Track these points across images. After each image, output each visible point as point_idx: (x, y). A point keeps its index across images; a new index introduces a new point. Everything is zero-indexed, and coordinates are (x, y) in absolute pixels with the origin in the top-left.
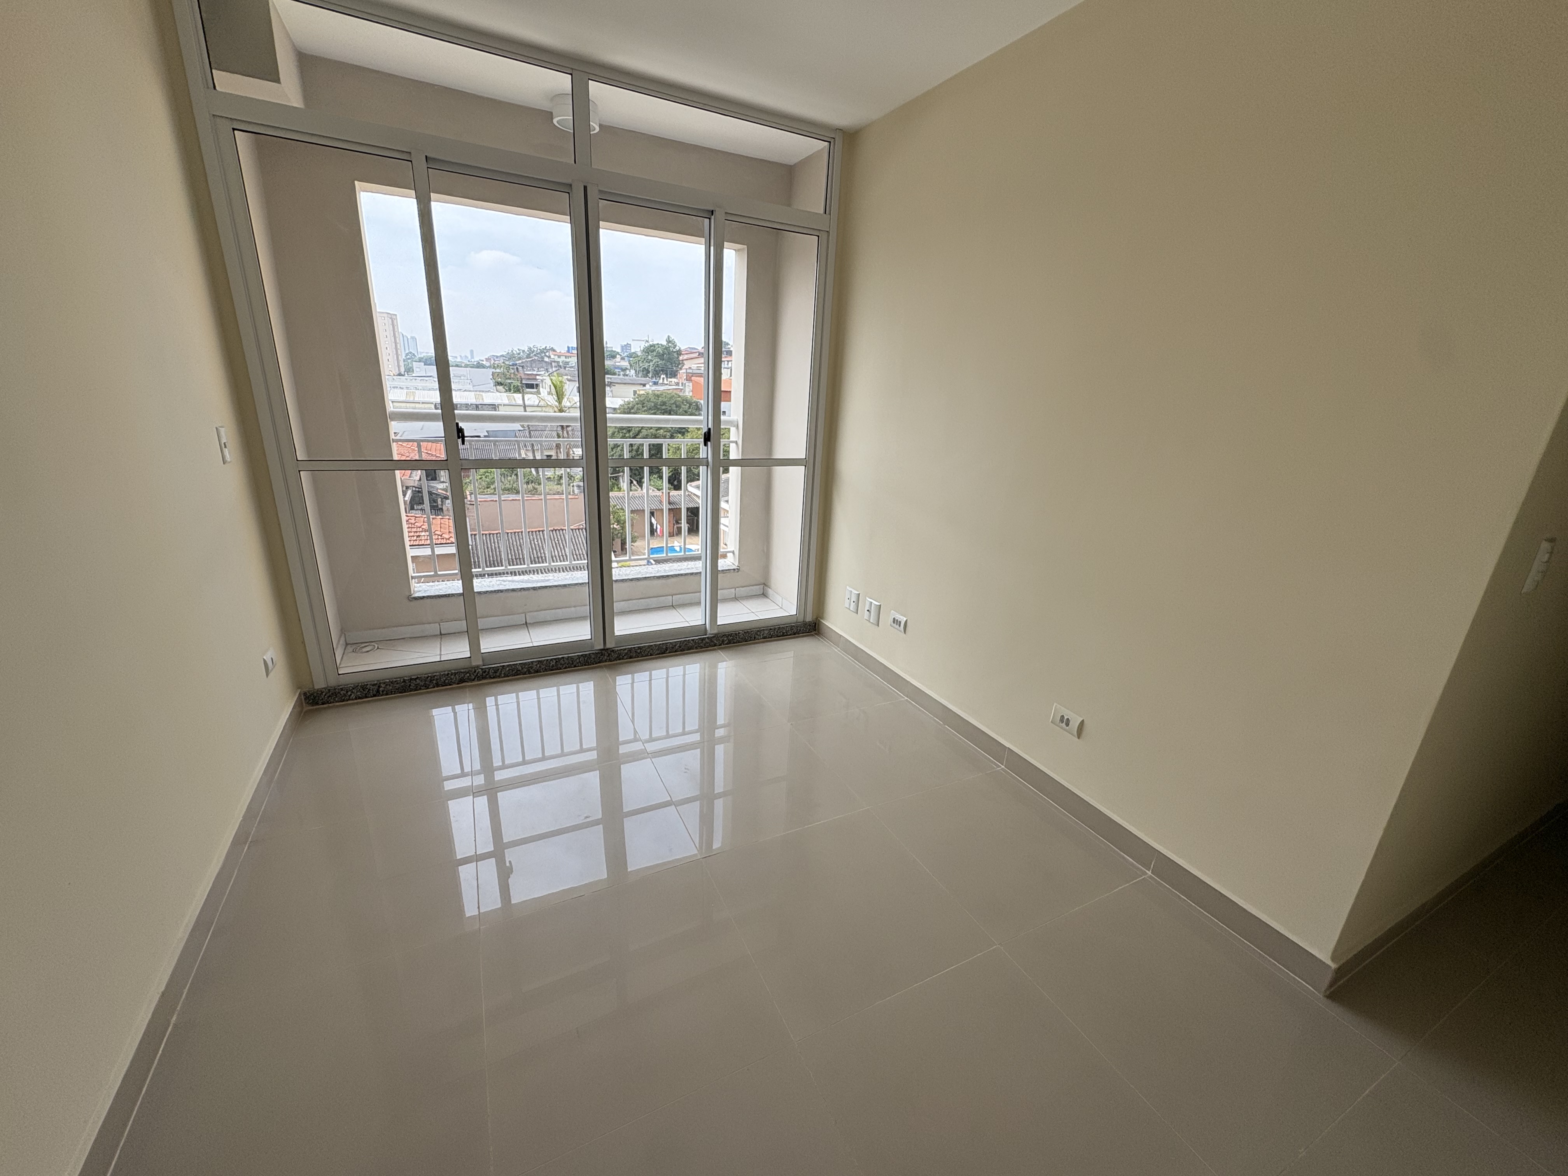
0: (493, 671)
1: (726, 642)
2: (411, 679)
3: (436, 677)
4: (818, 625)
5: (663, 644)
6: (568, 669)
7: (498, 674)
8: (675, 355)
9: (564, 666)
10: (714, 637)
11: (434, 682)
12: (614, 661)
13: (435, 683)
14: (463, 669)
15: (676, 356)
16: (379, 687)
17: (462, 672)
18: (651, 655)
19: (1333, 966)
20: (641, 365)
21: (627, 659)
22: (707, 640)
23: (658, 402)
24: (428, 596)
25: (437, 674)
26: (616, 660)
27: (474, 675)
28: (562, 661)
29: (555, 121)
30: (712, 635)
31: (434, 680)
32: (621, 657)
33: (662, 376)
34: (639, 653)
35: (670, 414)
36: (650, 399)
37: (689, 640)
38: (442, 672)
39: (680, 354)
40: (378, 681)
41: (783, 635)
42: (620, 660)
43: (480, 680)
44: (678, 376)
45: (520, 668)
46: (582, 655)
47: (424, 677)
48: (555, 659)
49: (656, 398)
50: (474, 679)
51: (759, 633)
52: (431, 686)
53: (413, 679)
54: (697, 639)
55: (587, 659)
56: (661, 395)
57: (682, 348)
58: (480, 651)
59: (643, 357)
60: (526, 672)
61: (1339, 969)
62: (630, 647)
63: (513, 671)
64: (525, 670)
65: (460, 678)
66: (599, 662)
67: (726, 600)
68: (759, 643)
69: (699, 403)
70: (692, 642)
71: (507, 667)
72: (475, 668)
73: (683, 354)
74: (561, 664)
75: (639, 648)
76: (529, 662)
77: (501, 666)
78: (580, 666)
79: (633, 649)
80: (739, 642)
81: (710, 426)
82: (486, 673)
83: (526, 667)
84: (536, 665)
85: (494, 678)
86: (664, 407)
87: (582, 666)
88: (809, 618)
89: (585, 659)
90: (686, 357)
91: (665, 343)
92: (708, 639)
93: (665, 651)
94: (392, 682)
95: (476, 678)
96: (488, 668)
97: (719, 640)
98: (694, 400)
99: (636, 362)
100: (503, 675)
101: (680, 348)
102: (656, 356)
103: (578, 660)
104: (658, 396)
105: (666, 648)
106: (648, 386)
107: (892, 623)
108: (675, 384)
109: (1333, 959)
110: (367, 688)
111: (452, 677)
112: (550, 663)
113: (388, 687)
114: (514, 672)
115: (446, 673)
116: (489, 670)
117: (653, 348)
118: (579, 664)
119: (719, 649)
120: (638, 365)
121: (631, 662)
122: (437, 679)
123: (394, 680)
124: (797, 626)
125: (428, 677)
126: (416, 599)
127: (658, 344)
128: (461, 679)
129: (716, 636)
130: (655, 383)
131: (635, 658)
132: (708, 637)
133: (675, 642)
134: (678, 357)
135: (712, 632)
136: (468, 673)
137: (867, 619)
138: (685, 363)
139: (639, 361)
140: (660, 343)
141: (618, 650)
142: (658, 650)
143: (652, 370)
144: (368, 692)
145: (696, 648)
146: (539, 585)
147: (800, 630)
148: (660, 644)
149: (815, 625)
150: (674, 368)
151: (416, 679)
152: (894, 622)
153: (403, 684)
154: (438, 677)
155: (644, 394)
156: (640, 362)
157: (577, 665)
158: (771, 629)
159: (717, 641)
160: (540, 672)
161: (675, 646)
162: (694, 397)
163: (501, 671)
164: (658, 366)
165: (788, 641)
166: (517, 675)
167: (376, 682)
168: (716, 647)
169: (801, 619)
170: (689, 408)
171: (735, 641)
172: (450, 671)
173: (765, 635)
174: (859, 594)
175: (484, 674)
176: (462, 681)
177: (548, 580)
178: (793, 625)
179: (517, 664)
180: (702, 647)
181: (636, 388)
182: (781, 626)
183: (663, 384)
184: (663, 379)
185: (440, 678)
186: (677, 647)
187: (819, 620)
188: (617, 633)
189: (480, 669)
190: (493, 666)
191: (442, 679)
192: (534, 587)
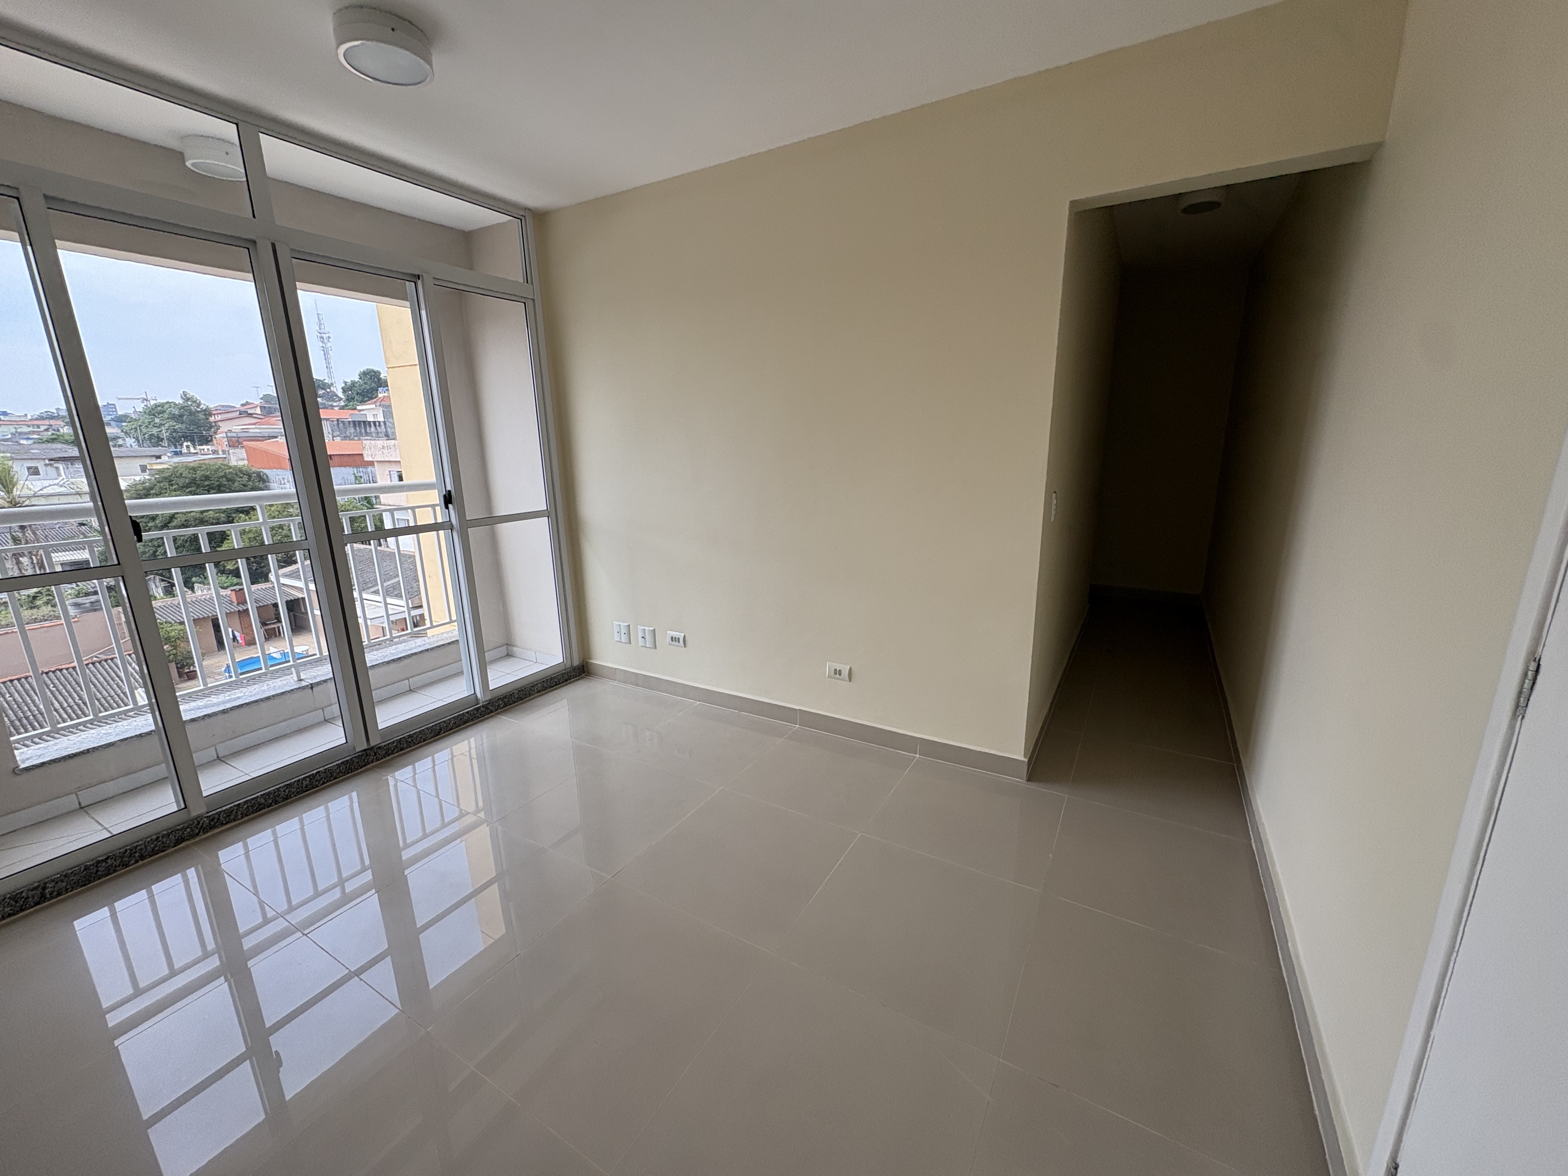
0: (225, 815)
1: (502, 706)
2: (98, 862)
3: (139, 848)
4: (587, 667)
5: (436, 725)
6: (328, 784)
7: (232, 817)
8: (201, 416)
9: (321, 782)
10: (488, 704)
11: (137, 855)
12: (382, 759)
13: (139, 856)
14: (179, 825)
15: (204, 417)
16: (44, 889)
17: (179, 830)
18: (424, 741)
19: (1026, 760)
20: (144, 430)
21: (397, 752)
22: (482, 709)
23: (196, 478)
24: (51, 760)
25: (141, 843)
26: (385, 757)
27: (197, 828)
28: (318, 777)
29: (188, 164)
30: (487, 702)
31: (135, 852)
32: (390, 752)
33: (185, 444)
34: (410, 742)
35: (220, 491)
36: (181, 474)
37: (463, 713)
38: (147, 838)
39: (211, 415)
40: (39, 882)
41: (556, 685)
42: (389, 755)
43: (207, 832)
44: (215, 442)
45: (263, 801)
46: (342, 763)
47: (120, 853)
48: (309, 776)
49: (192, 472)
50: (199, 832)
51: (533, 689)
52: (132, 862)
53: (102, 860)
54: (472, 710)
55: (349, 766)
56: (198, 467)
57: (211, 406)
58: (202, 794)
59: (146, 421)
60: (271, 804)
61: (1029, 760)
62: (399, 738)
63: (253, 807)
64: (270, 801)
65: (176, 838)
66: (365, 765)
67: (493, 661)
68: (534, 698)
69: (262, 473)
70: (467, 715)
71: (244, 805)
72: (196, 819)
73: (214, 415)
74: (316, 781)
75: (410, 736)
76: (274, 790)
77: (235, 806)
78: (342, 776)
79: (403, 739)
80: (515, 703)
81: (449, 488)
82: (215, 820)
83: (271, 796)
84: (284, 791)
85: (227, 823)
86: (206, 483)
87: (345, 775)
88: (576, 663)
89: (346, 767)
90: (219, 418)
91: (179, 401)
92: (483, 707)
93: (439, 732)
94: (65, 876)
95: (202, 831)
96: (217, 813)
97: (495, 705)
98: (254, 470)
99: (136, 428)
100: (240, 817)
101: (207, 406)
102: (168, 418)
103: (338, 771)
104: (194, 469)
105: (440, 728)
106: (164, 458)
107: (671, 641)
108: (211, 453)
109: (1025, 757)
110: (23, 897)
111: (164, 840)
112: (302, 783)
113: (60, 884)
114: (255, 808)
115: (155, 837)
116: (219, 815)
117: (159, 408)
118: (340, 774)
119: (498, 714)
120: (139, 431)
121: (403, 754)
122: (141, 849)
123: (70, 871)
124: (567, 673)
125: (126, 851)
126: (27, 769)
127: (168, 402)
128: (178, 839)
129: (491, 702)
130: (177, 454)
131: (408, 748)
132: (483, 706)
133: (449, 719)
134: (207, 419)
135: (486, 699)
136: (187, 828)
137: (644, 645)
138: (221, 425)
139: (140, 426)
140: (170, 401)
141: (385, 746)
142: (431, 733)
143: (166, 437)
144: (24, 902)
145: (472, 720)
146: (229, 706)
147: (571, 676)
148: (433, 726)
149: (584, 668)
150: (204, 432)
151: (107, 859)
152: (672, 640)
153: (85, 873)
154: (142, 847)
155: (168, 469)
156: (142, 427)
157: (338, 776)
158: (543, 682)
159: (492, 707)
160: (291, 798)
161: (450, 723)
162: (252, 466)
163: (237, 812)
164: (175, 431)
165: (564, 688)
166: (259, 811)
167: (36, 884)
168: (492, 714)
169: (569, 665)
170: (249, 480)
171: (510, 702)
172: (159, 833)
173: (539, 689)
174: (629, 626)
175: (212, 823)
176: (178, 842)
177: (239, 698)
178: (563, 672)
179: (257, 797)
180: (478, 718)
181: (145, 461)
182: (553, 676)
183: (189, 454)
184: (188, 447)
185: (146, 847)
186: (451, 724)
187: (587, 662)
188: (381, 726)
189: (205, 817)
190: (224, 808)
191: (148, 848)
192: (224, 710)
